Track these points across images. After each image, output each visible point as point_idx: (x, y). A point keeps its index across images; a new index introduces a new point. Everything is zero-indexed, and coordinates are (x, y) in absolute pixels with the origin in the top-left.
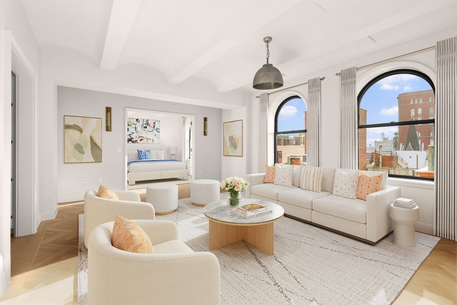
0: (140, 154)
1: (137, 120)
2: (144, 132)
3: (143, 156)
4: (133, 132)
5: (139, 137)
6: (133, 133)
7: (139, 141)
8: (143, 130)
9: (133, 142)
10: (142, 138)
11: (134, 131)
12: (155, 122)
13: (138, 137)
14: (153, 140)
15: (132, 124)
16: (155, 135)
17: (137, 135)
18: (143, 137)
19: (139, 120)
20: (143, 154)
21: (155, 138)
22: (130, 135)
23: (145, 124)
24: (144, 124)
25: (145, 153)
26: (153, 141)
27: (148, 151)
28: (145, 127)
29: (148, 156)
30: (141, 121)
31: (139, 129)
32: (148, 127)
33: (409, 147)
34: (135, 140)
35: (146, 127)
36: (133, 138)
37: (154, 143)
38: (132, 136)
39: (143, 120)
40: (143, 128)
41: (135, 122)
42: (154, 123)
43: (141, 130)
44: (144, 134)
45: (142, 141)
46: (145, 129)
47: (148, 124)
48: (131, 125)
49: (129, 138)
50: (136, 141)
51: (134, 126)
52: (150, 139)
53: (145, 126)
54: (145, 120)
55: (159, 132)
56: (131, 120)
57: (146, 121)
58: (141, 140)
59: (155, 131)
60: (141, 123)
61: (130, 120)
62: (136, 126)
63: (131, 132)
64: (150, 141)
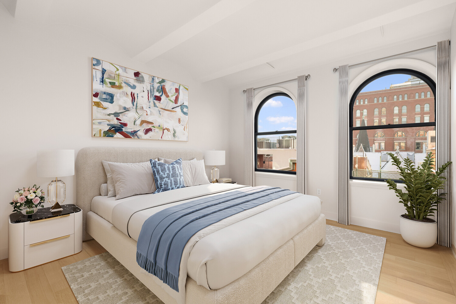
0: (161, 173)
1: (137, 74)
2: (155, 110)
3: (168, 177)
4: (125, 108)
5: (143, 122)
6: (126, 110)
7: (141, 133)
8: (152, 104)
9: (126, 136)
10: (150, 126)
11: (129, 104)
12: (178, 88)
13: (138, 122)
14: (175, 132)
15: (123, 85)
16: (179, 121)
17: (137, 116)
18: (152, 123)
19: (142, 77)
20: (168, 172)
21: (179, 129)
22: (116, 114)
23: (158, 91)
24: (154, 88)
25: (173, 168)
26: (174, 135)
27: (176, 162)
28: (156, 96)
29: (181, 176)
30: (147, 78)
31: (143, 100)
32: (163, 98)
33: (361, 148)
34: (130, 131)
35: (158, 99)
36: (125, 125)
37: (176, 139)
38: (124, 117)
39: (151, 79)
40: (151, 99)
41: (132, 80)
42: (177, 90)
43: (148, 104)
44: (154, 117)
45: (150, 133)
46: (156, 102)
47: (163, 90)
48: (120, 87)
49: (115, 122)
50: (134, 133)
51: (129, 90)
52: (168, 130)
53: (158, 94)
54: (157, 80)
55: (185, 113)
56: (121, 72)
57: (160, 82)
58: (147, 131)
59: (178, 110)
60: (147, 85)
61: (118, 70)
62: (134, 91)
63: (120, 106)
64: (168, 136)
